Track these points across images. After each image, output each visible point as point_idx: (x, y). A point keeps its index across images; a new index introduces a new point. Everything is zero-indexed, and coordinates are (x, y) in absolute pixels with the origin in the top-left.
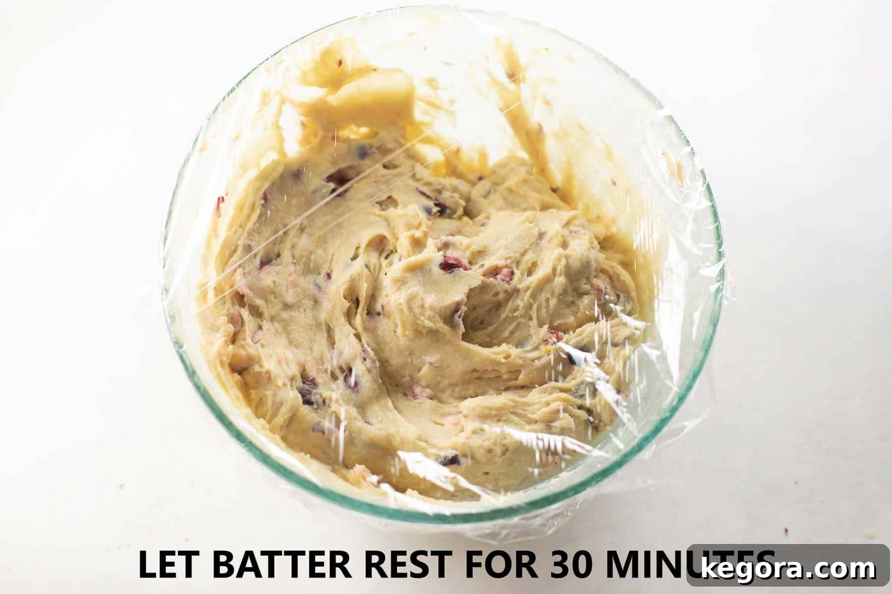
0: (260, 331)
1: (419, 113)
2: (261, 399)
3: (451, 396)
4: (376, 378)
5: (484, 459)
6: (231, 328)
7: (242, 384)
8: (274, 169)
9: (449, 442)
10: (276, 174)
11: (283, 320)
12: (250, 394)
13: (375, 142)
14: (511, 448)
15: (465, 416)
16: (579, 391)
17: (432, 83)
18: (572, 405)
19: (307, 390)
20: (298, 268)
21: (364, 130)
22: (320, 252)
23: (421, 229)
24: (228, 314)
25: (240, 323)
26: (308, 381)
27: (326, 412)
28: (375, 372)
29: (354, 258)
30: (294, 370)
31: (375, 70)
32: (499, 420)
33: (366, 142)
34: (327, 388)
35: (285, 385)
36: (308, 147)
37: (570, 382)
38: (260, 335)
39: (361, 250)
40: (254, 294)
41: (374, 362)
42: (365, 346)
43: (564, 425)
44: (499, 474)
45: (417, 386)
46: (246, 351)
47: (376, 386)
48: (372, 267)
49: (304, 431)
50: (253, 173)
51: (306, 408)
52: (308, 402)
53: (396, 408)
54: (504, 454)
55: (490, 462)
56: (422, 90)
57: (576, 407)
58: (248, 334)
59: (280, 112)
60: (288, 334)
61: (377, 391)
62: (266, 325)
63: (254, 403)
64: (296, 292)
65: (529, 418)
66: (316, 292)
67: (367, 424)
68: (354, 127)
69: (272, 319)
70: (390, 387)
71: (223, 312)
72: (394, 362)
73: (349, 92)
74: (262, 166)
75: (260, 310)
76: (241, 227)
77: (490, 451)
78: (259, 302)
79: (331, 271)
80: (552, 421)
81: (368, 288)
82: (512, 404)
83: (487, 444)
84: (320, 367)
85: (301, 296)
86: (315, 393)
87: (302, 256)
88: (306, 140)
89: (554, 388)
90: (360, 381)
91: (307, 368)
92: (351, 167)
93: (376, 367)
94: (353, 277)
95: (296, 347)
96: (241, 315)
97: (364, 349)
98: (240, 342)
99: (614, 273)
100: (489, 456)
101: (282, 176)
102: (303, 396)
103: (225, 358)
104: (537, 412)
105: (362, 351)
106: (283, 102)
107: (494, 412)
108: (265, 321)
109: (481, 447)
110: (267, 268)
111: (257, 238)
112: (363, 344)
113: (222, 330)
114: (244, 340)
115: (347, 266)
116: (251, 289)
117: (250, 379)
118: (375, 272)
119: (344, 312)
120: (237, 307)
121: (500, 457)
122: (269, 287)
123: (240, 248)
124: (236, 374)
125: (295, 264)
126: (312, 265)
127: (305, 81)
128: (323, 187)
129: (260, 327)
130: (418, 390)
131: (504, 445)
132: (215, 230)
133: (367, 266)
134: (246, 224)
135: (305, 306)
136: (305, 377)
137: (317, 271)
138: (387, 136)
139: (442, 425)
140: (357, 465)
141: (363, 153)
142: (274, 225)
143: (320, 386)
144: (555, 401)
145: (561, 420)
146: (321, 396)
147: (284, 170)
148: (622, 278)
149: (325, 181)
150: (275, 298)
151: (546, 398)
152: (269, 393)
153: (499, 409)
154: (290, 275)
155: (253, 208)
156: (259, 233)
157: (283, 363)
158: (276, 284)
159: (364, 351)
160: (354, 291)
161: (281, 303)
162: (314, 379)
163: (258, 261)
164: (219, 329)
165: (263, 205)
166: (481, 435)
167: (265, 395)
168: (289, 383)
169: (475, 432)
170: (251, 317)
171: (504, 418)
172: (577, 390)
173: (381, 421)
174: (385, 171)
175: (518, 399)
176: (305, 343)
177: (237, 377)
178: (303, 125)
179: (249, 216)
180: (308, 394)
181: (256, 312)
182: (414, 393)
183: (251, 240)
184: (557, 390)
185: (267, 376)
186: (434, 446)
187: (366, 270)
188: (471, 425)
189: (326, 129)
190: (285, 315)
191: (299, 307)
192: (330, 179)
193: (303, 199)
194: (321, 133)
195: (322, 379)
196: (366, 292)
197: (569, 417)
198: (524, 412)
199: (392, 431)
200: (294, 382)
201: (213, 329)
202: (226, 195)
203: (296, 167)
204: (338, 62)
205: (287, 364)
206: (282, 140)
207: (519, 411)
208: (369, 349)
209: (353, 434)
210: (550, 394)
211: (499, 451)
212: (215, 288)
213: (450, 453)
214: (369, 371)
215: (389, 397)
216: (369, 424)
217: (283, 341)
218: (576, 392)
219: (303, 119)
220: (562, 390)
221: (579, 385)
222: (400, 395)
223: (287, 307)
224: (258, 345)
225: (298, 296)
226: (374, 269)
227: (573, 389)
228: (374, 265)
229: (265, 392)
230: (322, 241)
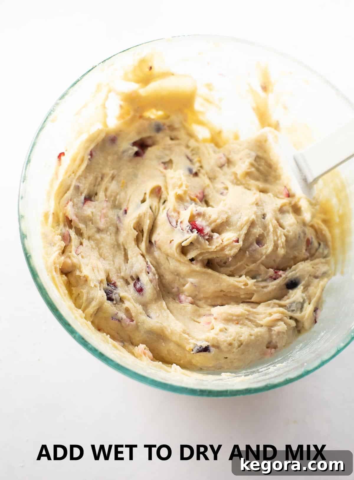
0: (81, 246)
1: (198, 105)
2: (79, 294)
3: (205, 303)
4: (155, 286)
5: (225, 349)
6: (63, 244)
7: (67, 282)
8: (98, 135)
9: (204, 336)
10: (100, 139)
11: (96, 240)
12: (72, 290)
13: (167, 122)
14: (244, 343)
15: (215, 319)
16: (292, 307)
17: (209, 86)
18: (286, 317)
19: (110, 291)
20: (108, 203)
21: (160, 113)
22: (122, 194)
23: (181, 189)
24: (61, 233)
25: (69, 240)
26: (110, 284)
27: (122, 306)
28: (155, 282)
29: (143, 201)
30: (102, 276)
31: (173, 75)
32: (238, 323)
33: (161, 121)
34: (123, 289)
35: (95, 286)
36: (122, 121)
37: (285, 301)
38: (81, 249)
39: (147, 196)
40: (79, 220)
41: (154, 275)
42: (149, 263)
43: (280, 330)
44: (235, 359)
45: (182, 295)
46: (71, 260)
47: (155, 292)
48: (154, 208)
49: (106, 319)
50: (85, 137)
51: (109, 303)
52: (110, 299)
53: (168, 308)
54: (239, 346)
55: (229, 351)
56: (202, 91)
57: (289, 318)
58: (73, 248)
59: (107, 98)
60: (99, 249)
61: (156, 295)
62: (85, 242)
63: (74, 296)
64: (106, 220)
65: (257, 323)
66: (118, 222)
67: (148, 318)
68: (154, 111)
69: (89, 238)
70: (164, 293)
71: (57, 232)
72: (167, 277)
73: (154, 87)
74: (91, 133)
75: (81, 232)
76: (73, 173)
77: (230, 344)
78: (81, 226)
79: (128, 208)
80: (272, 327)
81: (149, 224)
82: (247, 313)
83: (229, 339)
84: (119, 275)
85: (109, 224)
86: (115, 293)
87: (111, 196)
88: (121, 117)
89: (275, 304)
90: (144, 288)
91: (110, 274)
92: (150, 137)
93: (155, 278)
94: (140, 215)
95: (104, 259)
96: (69, 235)
97: (148, 265)
98: (67, 253)
99: (319, 228)
100: (230, 347)
101: (104, 141)
102: (107, 295)
103: (58, 266)
104: (264, 320)
105: (147, 267)
106: (110, 91)
107: (234, 318)
108: (84, 239)
109: (225, 341)
110: (89, 203)
111: (84, 182)
112: (148, 262)
113: (57, 245)
114: (71, 252)
115: (138, 207)
116: (77, 216)
117: (73, 280)
118: (155, 212)
119: (135, 239)
120: (67, 229)
121: (237, 349)
122: (88, 216)
123: (72, 188)
124: (64, 276)
125: (107, 201)
126: (117, 202)
127: (126, 78)
128: (129, 149)
129: (81, 244)
130: (183, 297)
131: (240, 341)
132: (56, 174)
133: (151, 208)
134: (77, 171)
135: (111, 231)
136: (109, 281)
137: (119, 207)
138: (175, 119)
139: (199, 323)
140: (140, 344)
141: (159, 129)
142: (95, 173)
143: (119, 288)
144: (276, 313)
145: (279, 326)
146: (119, 295)
147: (105, 136)
148: (323, 232)
149: (131, 145)
150: (92, 223)
151: (270, 310)
152: (84, 291)
153: (238, 316)
154: (103, 209)
155: (82, 161)
156: (85, 178)
157: (96, 270)
158: (94, 214)
159: (148, 267)
160: (140, 224)
161: (96, 228)
162: (115, 283)
163: (83, 197)
164: (55, 244)
165: (89, 159)
166: (226, 333)
167: (82, 292)
168: (98, 285)
169: (221, 331)
170: (76, 236)
171: (241, 322)
172: (290, 307)
173: (158, 317)
174: (170, 142)
175: (251, 309)
176: (110, 257)
177: (65, 278)
178: (121, 107)
179: (80, 166)
180: (111, 293)
181: (79, 233)
182: (180, 299)
183: (79, 182)
184: (277, 306)
185: (84, 279)
186: (193, 338)
187: (150, 211)
188: (219, 326)
189: (136, 111)
190: (98, 236)
191: (107, 231)
192: (135, 144)
193: (116, 156)
194: (132, 113)
195: (120, 283)
196: (148, 226)
197: (284, 324)
198: (254, 319)
199: (165, 324)
200: (102, 284)
201: (52, 244)
202: (66, 151)
203: (113, 134)
204: (149, 67)
205: (98, 271)
206: (106, 116)
207: (251, 318)
208: (151, 266)
209: (139, 324)
210: (272, 307)
211: (236, 344)
212: (53, 213)
213: (204, 344)
214: (151, 281)
215: (164, 300)
216: (150, 317)
217: (95, 254)
218: (290, 308)
219: (122, 103)
220: (281, 306)
221: (291, 303)
222: (171, 299)
223: (99, 230)
224: (80, 256)
225: (107, 223)
226: (155, 210)
227: (287, 306)
228: (156, 207)
229: (82, 290)
230: (124, 186)
